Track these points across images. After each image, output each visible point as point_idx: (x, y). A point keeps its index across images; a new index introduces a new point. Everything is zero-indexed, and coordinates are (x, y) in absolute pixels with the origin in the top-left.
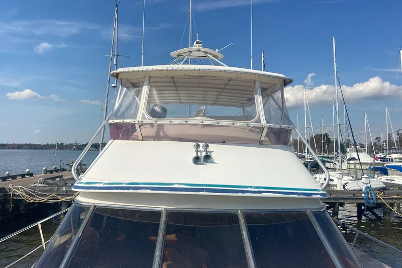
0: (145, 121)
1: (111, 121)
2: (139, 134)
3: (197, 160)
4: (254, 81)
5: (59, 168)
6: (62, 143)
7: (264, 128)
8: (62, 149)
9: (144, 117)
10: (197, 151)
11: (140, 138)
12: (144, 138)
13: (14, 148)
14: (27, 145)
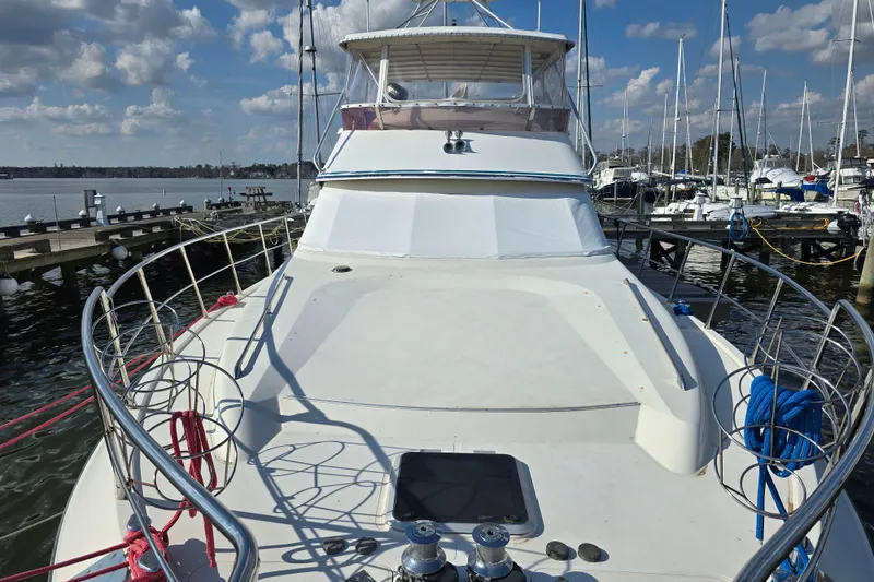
0: (387, 105)
1: (344, 107)
2: (380, 122)
3: (448, 148)
4: (524, 47)
5: (227, 200)
6: (207, 165)
7: (531, 109)
8: (210, 177)
9: (384, 101)
10: (449, 140)
11: (382, 127)
12: (386, 127)
13: (121, 176)
14: (144, 169)
